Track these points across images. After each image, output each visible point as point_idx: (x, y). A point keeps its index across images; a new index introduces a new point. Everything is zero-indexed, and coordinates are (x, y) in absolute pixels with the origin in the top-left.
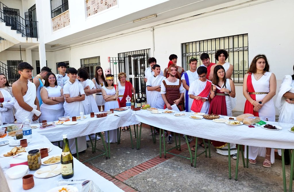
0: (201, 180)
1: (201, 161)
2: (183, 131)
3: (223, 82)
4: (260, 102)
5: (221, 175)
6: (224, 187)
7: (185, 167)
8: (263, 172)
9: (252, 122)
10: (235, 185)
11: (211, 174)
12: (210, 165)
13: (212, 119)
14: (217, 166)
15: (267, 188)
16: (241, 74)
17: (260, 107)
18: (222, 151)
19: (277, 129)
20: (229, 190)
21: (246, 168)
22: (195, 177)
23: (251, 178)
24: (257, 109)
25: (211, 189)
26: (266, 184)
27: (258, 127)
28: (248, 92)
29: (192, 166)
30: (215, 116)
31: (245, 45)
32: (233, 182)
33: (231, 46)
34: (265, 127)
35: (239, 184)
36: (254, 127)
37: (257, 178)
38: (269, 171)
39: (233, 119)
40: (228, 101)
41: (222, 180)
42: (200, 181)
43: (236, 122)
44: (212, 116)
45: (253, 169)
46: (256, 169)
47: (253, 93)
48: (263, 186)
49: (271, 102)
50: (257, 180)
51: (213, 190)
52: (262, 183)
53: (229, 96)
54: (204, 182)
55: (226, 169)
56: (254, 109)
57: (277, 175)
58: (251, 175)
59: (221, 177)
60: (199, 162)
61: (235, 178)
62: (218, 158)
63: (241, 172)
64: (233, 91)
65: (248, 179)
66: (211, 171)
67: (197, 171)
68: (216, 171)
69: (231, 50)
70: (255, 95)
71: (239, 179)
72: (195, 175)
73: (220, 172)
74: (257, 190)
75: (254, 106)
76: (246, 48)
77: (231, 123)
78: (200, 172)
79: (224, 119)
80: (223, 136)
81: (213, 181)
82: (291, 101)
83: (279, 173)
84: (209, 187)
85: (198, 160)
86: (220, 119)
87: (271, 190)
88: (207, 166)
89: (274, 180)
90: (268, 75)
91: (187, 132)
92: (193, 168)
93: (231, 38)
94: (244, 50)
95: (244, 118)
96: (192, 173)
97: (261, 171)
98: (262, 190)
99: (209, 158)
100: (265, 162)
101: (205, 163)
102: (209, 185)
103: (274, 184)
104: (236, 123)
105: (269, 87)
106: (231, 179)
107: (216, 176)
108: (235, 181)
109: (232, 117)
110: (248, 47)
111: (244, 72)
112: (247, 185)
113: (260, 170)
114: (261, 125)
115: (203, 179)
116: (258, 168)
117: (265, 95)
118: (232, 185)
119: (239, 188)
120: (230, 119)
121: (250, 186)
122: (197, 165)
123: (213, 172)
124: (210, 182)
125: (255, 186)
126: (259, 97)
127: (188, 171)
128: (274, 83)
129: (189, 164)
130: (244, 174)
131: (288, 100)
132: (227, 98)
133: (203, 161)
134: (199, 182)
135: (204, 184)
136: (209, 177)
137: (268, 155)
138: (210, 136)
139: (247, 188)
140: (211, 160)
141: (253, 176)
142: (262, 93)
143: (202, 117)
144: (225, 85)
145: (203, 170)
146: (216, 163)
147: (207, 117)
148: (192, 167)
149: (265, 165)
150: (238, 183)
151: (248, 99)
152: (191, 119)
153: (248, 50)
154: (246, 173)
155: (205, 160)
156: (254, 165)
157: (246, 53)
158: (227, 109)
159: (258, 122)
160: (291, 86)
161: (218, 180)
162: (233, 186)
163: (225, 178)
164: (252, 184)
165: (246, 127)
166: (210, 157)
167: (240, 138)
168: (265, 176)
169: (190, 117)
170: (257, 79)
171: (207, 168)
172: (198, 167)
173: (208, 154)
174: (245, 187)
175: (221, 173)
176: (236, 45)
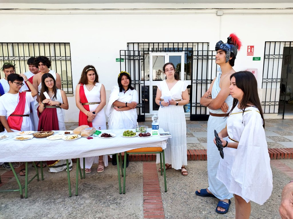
0: (37, 211)
1: (32, 187)
2: (6, 158)
3: (53, 93)
4: (94, 113)
5: (60, 196)
6: (66, 209)
7: (12, 202)
8: (99, 178)
9: (89, 133)
10: (76, 201)
11: (48, 199)
12: (45, 189)
13: (46, 137)
14: (53, 188)
15: (106, 192)
16: (64, 84)
17: (94, 118)
18: (57, 168)
19: (112, 136)
20: (72, 209)
21: (83, 179)
22: (29, 210)
23: (91, 188)
24: (91, 119)
25: (52, 216)
26: (104, 189)
27: (95, 137)
28: (81, 102)
29: (22, 197)
30: (48, 132)
31: (68, 54)
32: (74, 199)
33: (52, 54)
34: (102, 136)
35: (81, 199)
36: (92, 138)
37: (95, 185)
38: (103, 175)
39: (69, 133)
40: (60, 113)
41: (62, 201)
42: (36, 213)
43: (74, 135)
44: (44, 133)
45: (90, 178)
46: (92, 177)
47: (87, 103)
48: (102, 192)
49: (102, 111)
50: (96, 188)
51: (54, 217)
52: (100, 190)
53: (61, 108)
54: (41, 212)
55: (64, 187)
56: (89, 119)
57: (110, 177)
58: (89, 185)
59: (60, 198)
60: (31, 189)
61: (75, 193)
62: (52, 177)
63: (80, 185)
64: (65, 102)
65: (88, 190)
66: (47, 195)
67: (30, 202)
68: (53, 194)
69: (53, 58)
70: (88, 106)
71: (79, 193)
72: (28, 208)
73: (58, 192)
74: (98, 198)
75: (88, 117)
76: (69, 58)
77: (68, 138)
78: (34, 201)
79: (58, 135)
80: (61, 154)
81: (53, 206)
82: (119, 109)
83: (111, 174)
84: (49, 216)
85: (29, 188)
86: (55, 135)
87: (109, 193)
88: (42, 192)
89: (109, 183)
90: (98, 85)
91: (13, 158)
92: (24, 200)
93: (51, 45)
94: (67, 59)
95: (82, 130)
96: (24, 207)
97: (97, 178)
98: (101, 196)
99: (42, 181)
100: (99, 167)
101: (38, 188)
102: (48, 213)
103: (110, 186)
104: (74, 138)
105: (100, 97)
106: (71, 197)
107: (55, 199)
108: (75, 197)
109: (68, 131)
110: (70, 56)
111: (67, 83)
112: (88, 196)
113: (95, 177)
114: (98, 134)
115: (39, 210)
116: (94, 175)
117: (98, 105)
118: (73, 202)
119: (81, 203)
120: (66, 133)
121: (91, 196)
122: (29, 194)
123: (50, 195)
124: (49, 209)
125: (95, 195)
126: (92, 108)
127: (17, 206)
128: (103, 93)
129: (17, 197)
130: (83, 186)
131: (117, 108)
132: (58, 110)
133: (35, 186)
134: (36, 215)
135: (42, 215)
136: (46, 203)
137: (101, 161)
138: (46, 157)
139: (89, 200)
140: (45, 183)
141: (92, 185)
142: (95, 103)
143: (32, 136)
144: (55, 96)
145: (38, 198)
146: (52, 184)
147: (39, 136)
148: (22, 200)
149: (99, 171)
150: (79, 198)
151: (82, 110)
152: (18, 141)
153: (71, 60)
154: (84, 185)
155: (37, 184)
156: (89, 174)
157: (69, 63)
158: (59, 123)
159: (95, 133)
160: (119, 95)
161: (58, 203)
162: (75, 203)
163: (65, 198)
164: (92, 193)
165: (85, 140)
166: (43, 179)
167: (81, 152)
168: (101, 181)
169: (15, 138)
170: (89, 90)
171: (42, 193)
172: (30, 196)
173: (40, 177)
174: (86, 199)
175: (60, 193)
176: (58, 54)
